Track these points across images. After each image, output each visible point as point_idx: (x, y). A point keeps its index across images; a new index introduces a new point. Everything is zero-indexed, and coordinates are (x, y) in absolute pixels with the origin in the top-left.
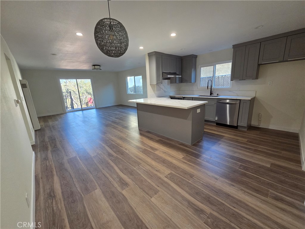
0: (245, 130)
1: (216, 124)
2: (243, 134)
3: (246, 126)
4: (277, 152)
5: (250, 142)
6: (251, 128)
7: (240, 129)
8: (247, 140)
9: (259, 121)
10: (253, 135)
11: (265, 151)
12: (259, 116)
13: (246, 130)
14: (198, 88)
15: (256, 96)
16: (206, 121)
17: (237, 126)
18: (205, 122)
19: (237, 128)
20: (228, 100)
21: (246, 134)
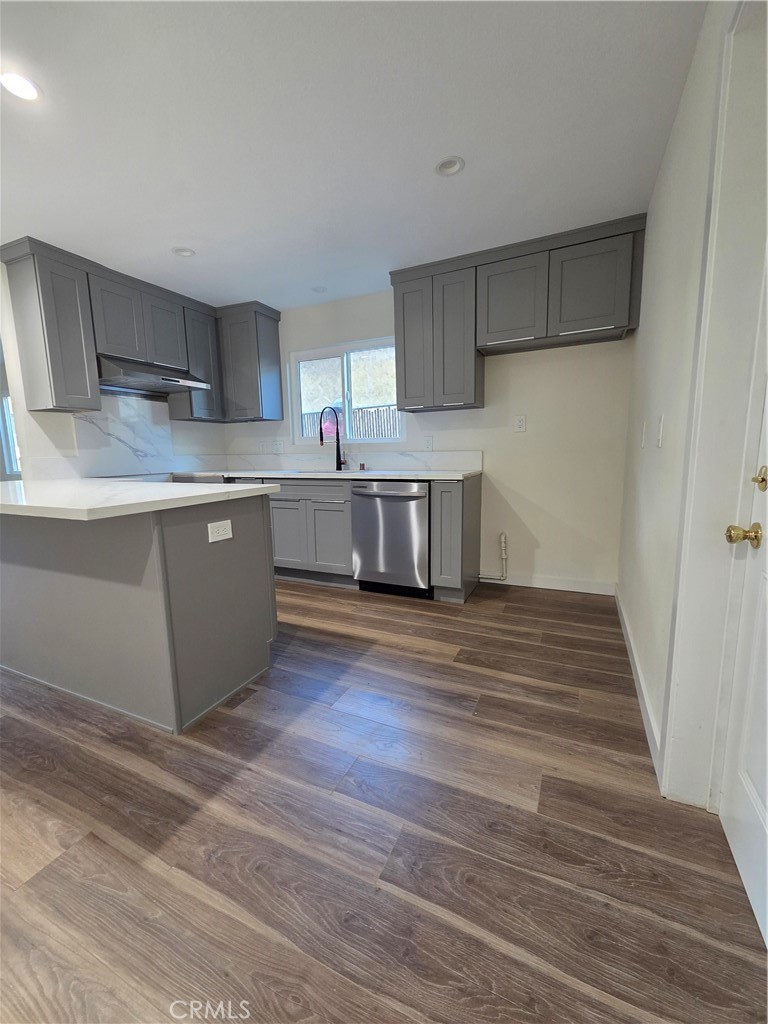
0: (453, 600)
1: (358, 587)
2: (448, 622)
3: (459, 587)
4: (559, 696)
5: (471, 660)
6: (480, 591)
7: (442, 599)
8: (458, 649)
9: (503, 561)
10: (485, 621)
11: (519, 699)
12: (501, 543)
13: (462, 601)
14: (294, 444)
15: (486, 471)
16: (280, 570)
17: (431, 589)
18: (277, 577)
19: (431, 598)
20: (375, 483)
21: (458, 619)
